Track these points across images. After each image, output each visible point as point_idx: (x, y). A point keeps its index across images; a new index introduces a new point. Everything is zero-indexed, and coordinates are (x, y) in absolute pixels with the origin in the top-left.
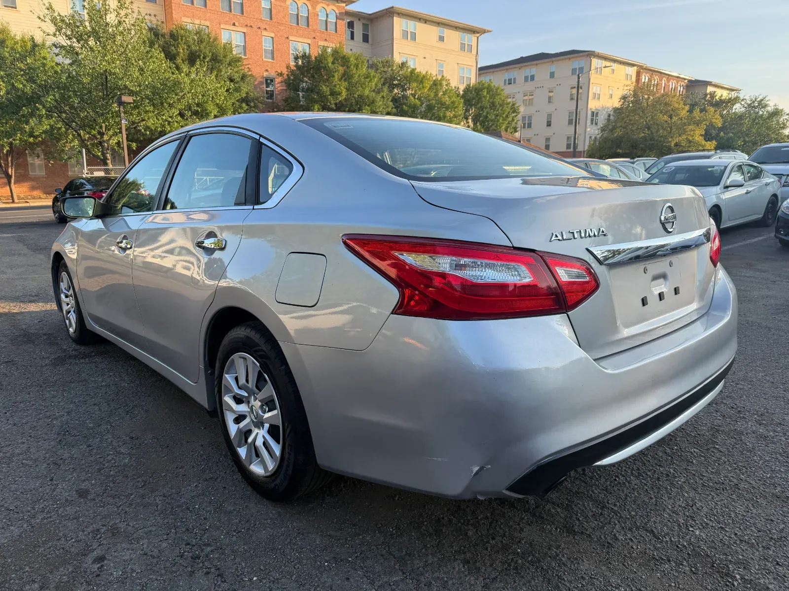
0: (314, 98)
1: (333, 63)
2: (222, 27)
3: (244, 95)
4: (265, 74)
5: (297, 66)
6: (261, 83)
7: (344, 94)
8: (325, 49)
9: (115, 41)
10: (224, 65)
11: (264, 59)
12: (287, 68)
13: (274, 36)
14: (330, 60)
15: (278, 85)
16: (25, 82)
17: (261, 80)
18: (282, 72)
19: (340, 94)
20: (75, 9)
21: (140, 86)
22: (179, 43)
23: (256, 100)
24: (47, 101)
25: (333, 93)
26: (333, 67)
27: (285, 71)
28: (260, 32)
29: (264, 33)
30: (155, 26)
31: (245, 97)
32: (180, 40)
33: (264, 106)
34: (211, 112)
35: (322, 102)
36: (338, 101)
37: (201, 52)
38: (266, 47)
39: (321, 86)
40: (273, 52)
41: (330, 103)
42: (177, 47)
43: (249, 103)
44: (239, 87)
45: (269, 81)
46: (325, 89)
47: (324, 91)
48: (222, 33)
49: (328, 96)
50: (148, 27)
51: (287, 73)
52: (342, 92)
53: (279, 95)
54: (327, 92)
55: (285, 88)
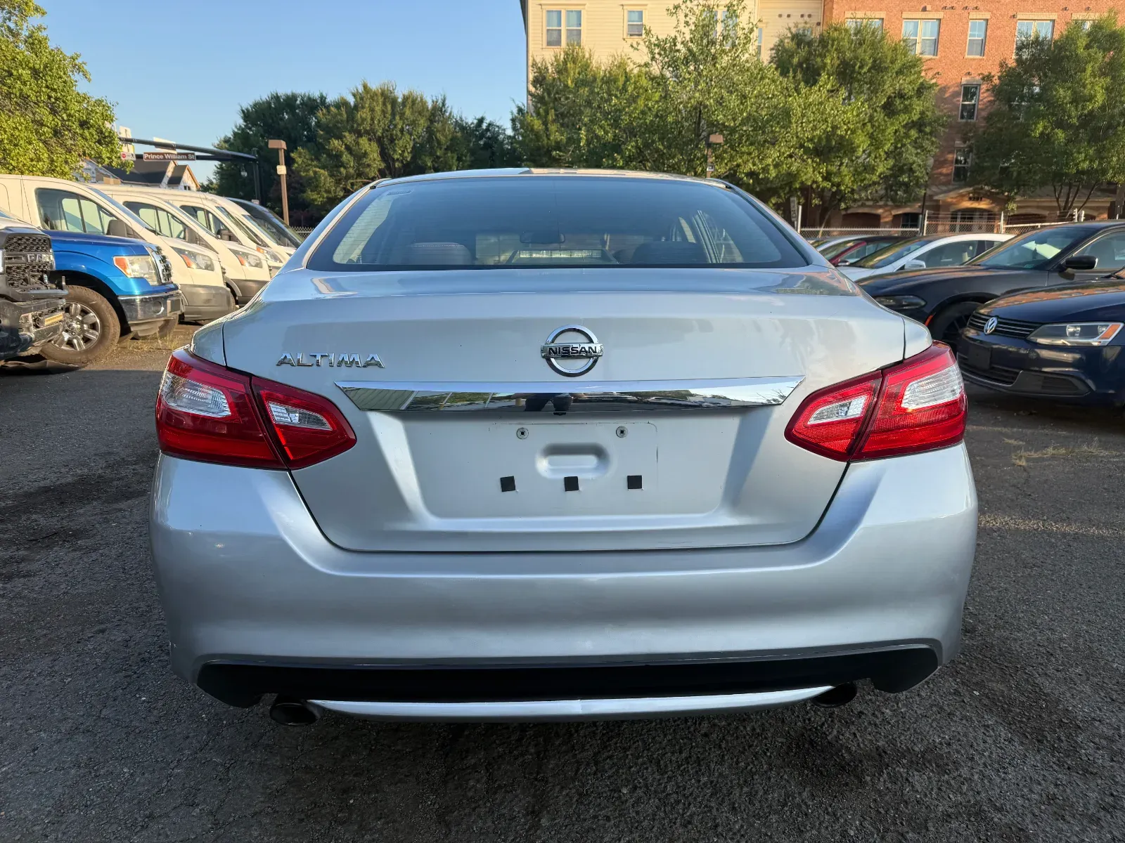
0: (1039, 110)
1: (1088, 47)
2: (905, 15)
3: (915, 118)
4: (965, 80)
5: (1019, 61)
6: (956, 94)
7: (1100, 98)
8: (1079, 24)
9: (715, 63)
10: (890, 74)
11: (966, 56)
12: (1001, 66)
13: (989, 17)
14: (1082, 42)
15: (985, 95)
16: (608, 128)
17: (957, 89)
18: (990, 73)
19: (1091, 98)
20: (678, 29)
21: (734, 119)
22: (828, 51)
23: (935, 121)
24: (627, 149)
25: (1077, 100)
26: (1086, 53)
27: (996, 72)
28: (966, 14)
29: (973, 15)
30: (801, 32)
31: (919, 119)
32: (830, 46)
33: (947, 130)
34: (859, 147)
35: (1053, 115)
36: (1086, 112)
37: (857, 59)
38: (974, 36)
39: (1056, 90)
40: (983, 43)
41: (1070, 117)
42: (823, 56)
43: (923, 128)
44: (910, 105)
45: (969, 91)
46: (1063, 93)
47: (1060, 98)
48: (904, 25)
49: (1066, 104)
50: (791, 33)
51: (999, 74)
52: (1095, 96)
53: (982, 110)
54: (1065, 97)
55: (993, 99)
